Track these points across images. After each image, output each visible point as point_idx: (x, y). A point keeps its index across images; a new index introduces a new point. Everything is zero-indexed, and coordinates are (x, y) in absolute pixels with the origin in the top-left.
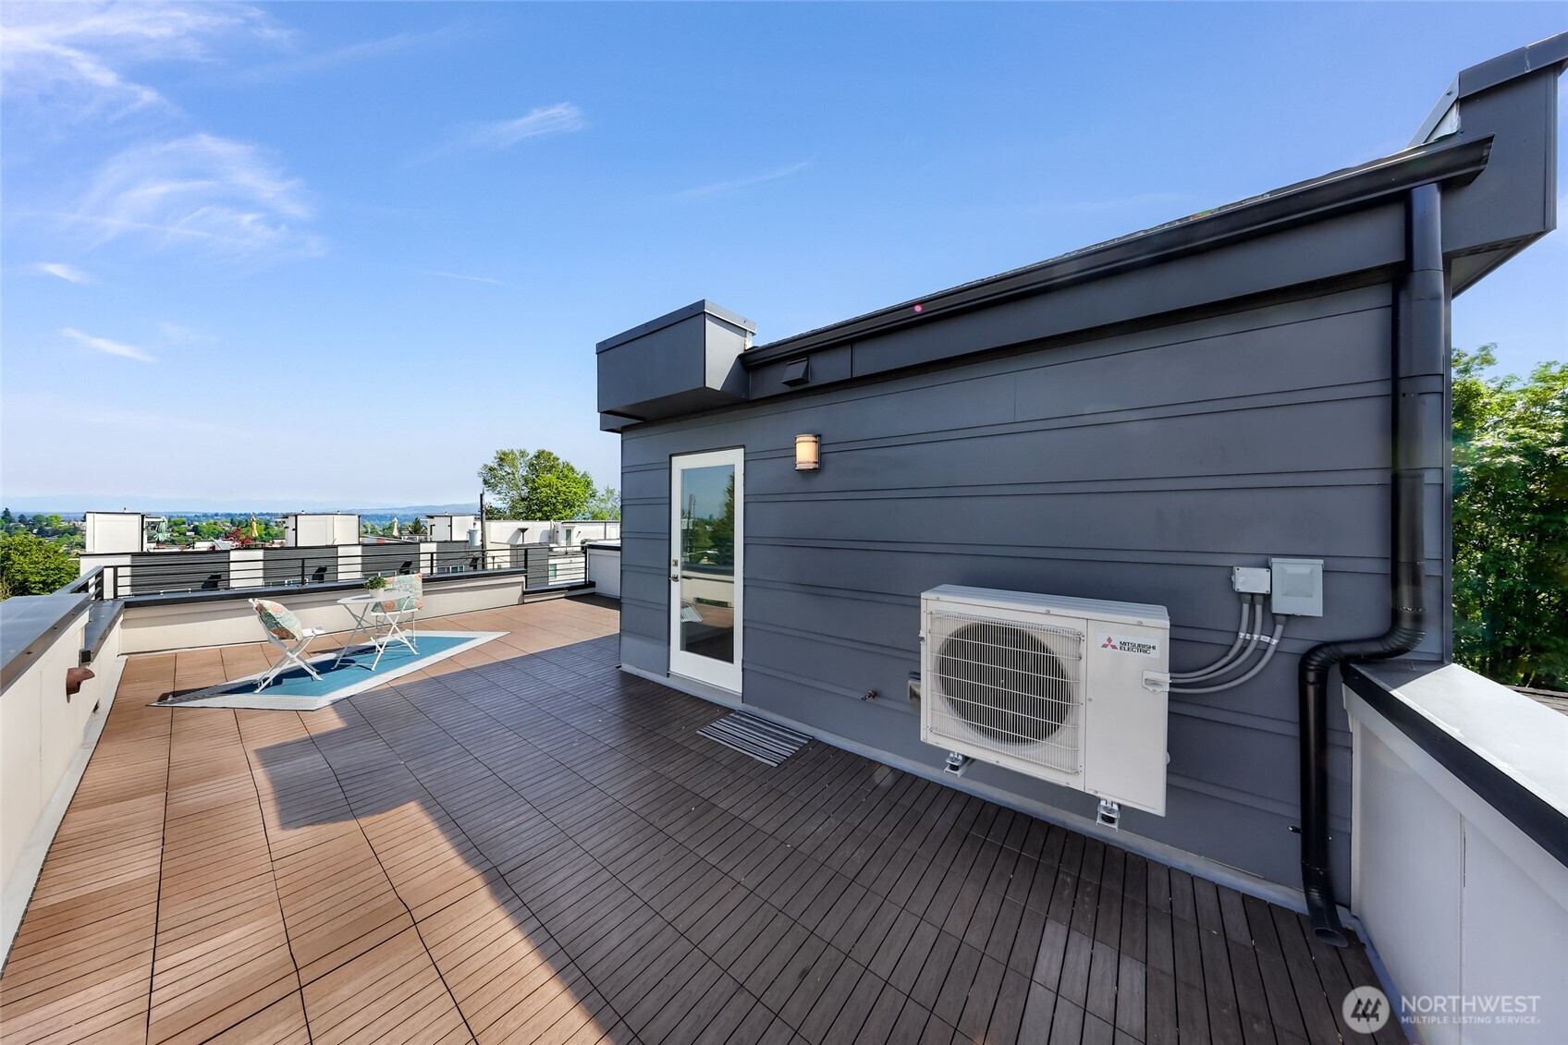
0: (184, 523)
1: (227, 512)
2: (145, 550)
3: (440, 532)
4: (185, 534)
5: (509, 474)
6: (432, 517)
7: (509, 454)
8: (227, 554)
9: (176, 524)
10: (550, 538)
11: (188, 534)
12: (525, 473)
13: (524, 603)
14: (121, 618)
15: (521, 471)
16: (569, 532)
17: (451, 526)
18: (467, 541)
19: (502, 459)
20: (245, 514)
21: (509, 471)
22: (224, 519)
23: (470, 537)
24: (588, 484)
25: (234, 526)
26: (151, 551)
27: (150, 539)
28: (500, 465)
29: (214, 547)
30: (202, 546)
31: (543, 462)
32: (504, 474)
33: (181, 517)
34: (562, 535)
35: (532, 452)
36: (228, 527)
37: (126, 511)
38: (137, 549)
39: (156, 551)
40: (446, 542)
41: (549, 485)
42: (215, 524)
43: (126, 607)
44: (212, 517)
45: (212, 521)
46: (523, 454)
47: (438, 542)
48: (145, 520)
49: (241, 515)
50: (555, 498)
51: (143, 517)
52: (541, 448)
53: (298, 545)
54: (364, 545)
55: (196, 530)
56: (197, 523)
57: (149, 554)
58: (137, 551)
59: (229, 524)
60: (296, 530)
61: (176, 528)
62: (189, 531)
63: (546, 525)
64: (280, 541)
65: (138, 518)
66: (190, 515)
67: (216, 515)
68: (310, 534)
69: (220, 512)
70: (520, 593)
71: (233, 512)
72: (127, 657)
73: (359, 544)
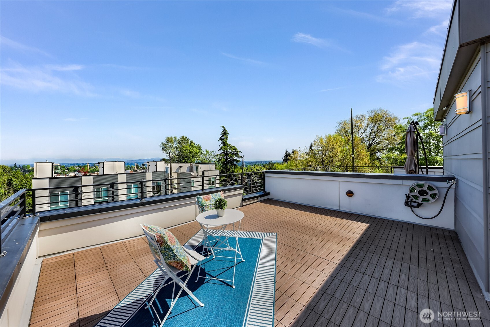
0: (65, 167)
1: (77, 163)
2: (53, 177)
3: (151, 168)
4: (65, 171)
5: (170, 146)
6: (148, 162)
7: (170, 138)
8: (80, 178)
9: (62, 168)
10: (190, 170)
11: (66, 171)
12: (176, 146)
13: (243, 206)
14: (38, 230)
15: (175, 145)
16: (197, 168)
17: (156, 166)
18: (165, 171)
19: (168, 140)
20: (82, 164)
21: (171, 145)
22: (76, 165)
23: (166, 170)
24: (200, 149)
25: (79, 168)
26: (56, 177)
27: (55, 172)
28: (167, 143)
29: (75, 175)
30: (72, 175)
31: (184, 140)
32: (169, 146)
33: (64, 165)
34: (195, 168)
35: (178, 138)
36: (77, 168)
37: (47, 162)
38: (51, 176)
40: (154, 172)
41: (187, 150)
42: (74, 167)
43: (41, 222)
44: (73, 165)
45: (73, 166)
46: (175, 138)
47: (152, 172)
48: (53, 165)
49: (81, 164)
50: (189, 154)
51: (52, 163)
52: (183, 135)
53: (104, 174)
54: (127, 174)
55: (68, 169)
56: (68, 167)
57: (55, 178)
58: (51, 177)
59: (78, 167)
60: (103, 168)
61: (62, 169)
62: (66, 170)
63: (189, 165)
64: (97, 172)
65: (51, 164)
66: (66, 164)
67: (74, 164)
68: (108, 170)
69: (75, 163)
70: (241, 200)
71: (79, 163)
72: (42, 259)
73: (125, 173)
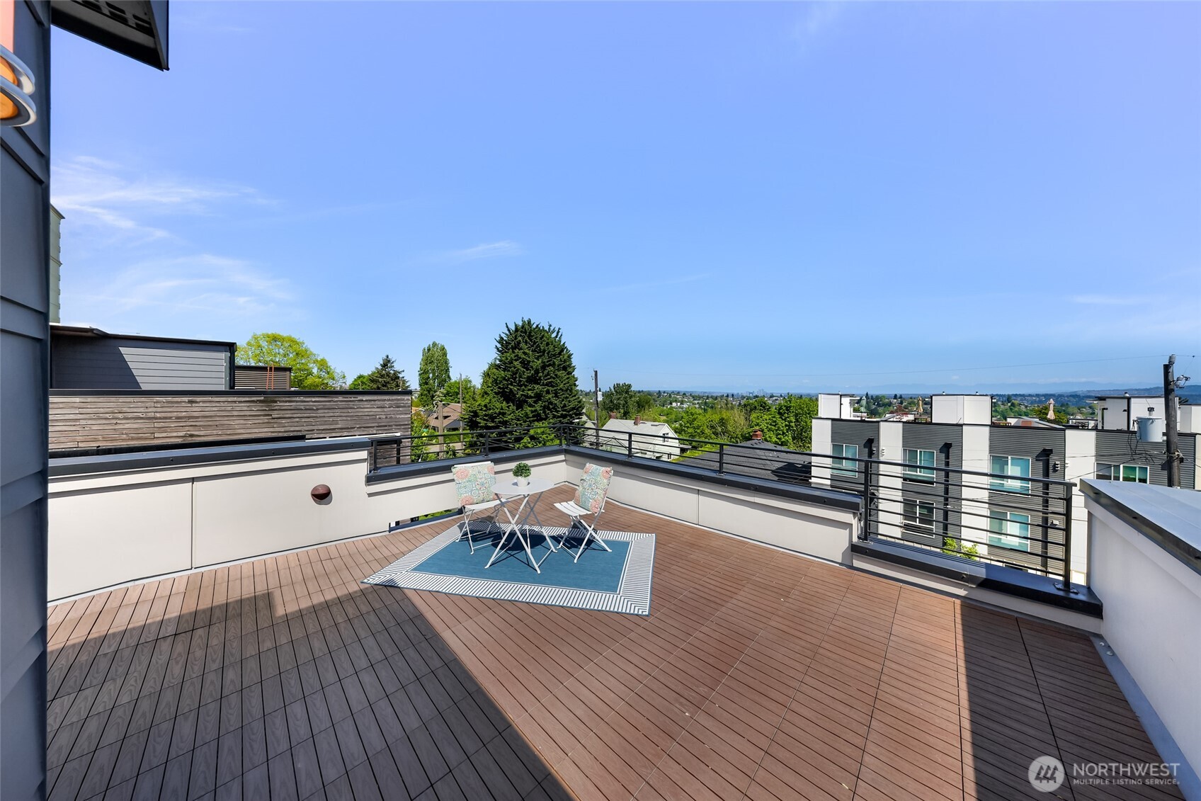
6: (1102, 398)
8: (877, 424)
13: (852, 567)
39: (866, 419)
51: (841, 396)
73: (992, 425)
